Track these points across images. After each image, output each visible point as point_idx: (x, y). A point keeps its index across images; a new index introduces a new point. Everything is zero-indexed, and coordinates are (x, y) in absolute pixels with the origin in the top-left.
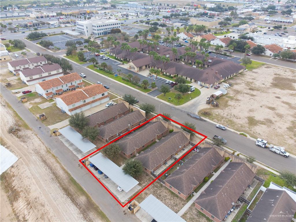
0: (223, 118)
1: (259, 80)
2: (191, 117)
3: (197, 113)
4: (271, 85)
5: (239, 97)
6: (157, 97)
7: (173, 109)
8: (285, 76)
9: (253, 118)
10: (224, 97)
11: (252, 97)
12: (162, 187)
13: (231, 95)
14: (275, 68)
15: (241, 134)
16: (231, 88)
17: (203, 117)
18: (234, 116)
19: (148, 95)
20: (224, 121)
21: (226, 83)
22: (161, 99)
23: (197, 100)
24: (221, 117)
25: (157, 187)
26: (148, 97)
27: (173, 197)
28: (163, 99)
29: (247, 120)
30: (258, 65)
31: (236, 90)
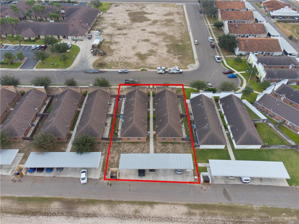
0: (117, 63)
1: (119, 19)
2: (90, 73)
3: (92, 68)
4: (131, 21)
5: (115, 39)
6: (37, 68)
7: (66, 73)
8: (135, 10)
9: (140, 53)
10: (103, 44)
11: (126, 36)
12: (120, 144)
13: (108, 40)
14: (122, 5)
15: (141, 70)
16: (102, 33)
17: (101, 69)
18: (125, 57)
19: (22, 70)
20: (121, 65)
21: (94, 30)
22: (42, 68)
23: (82, 56)
24: (115, 63)
25: (117, 147)
26: (24, 71)
27: (136, 145)
28: (45, 68)
29: (136, 57)
30: (107, 6)
31: (108, 34)
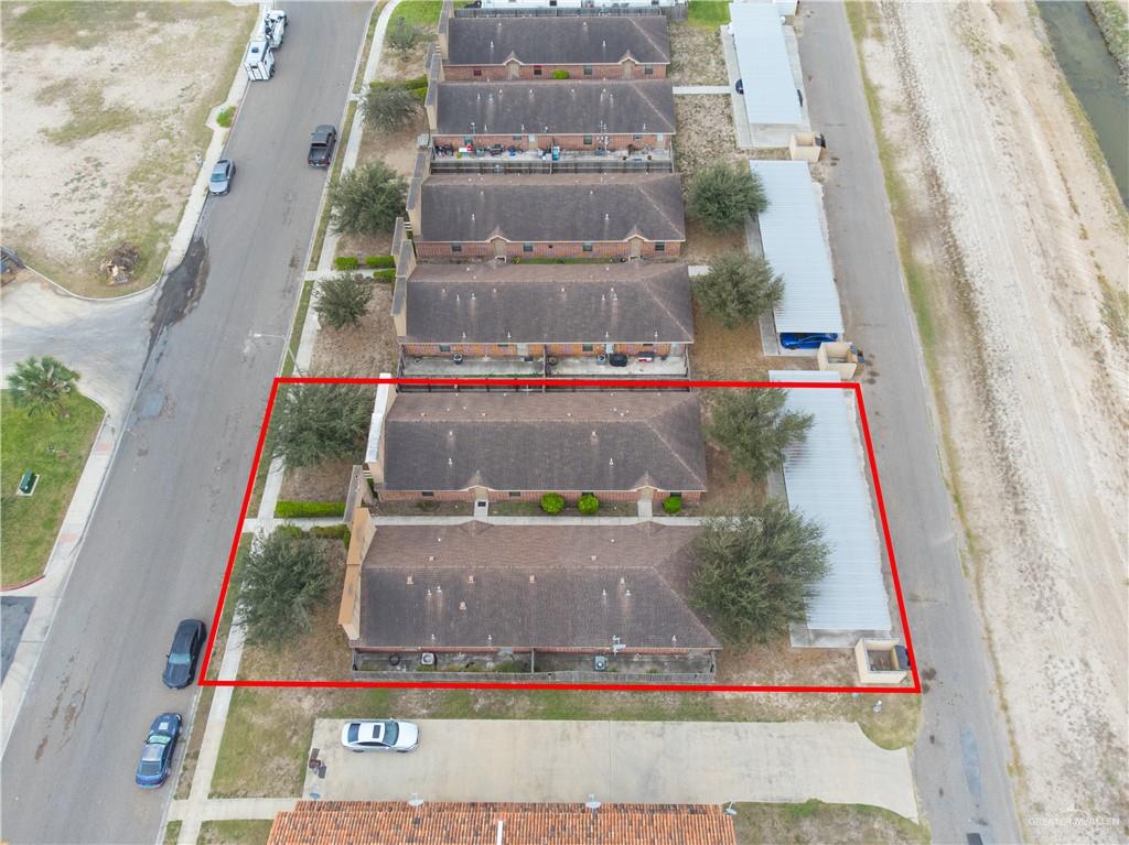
3: (141, 297)
6: (30, 577)
9: (56, 131)
15: (227, 125)
18: (77, 179)
20: (153, 192)
24: (119, 211)
29: (89, 141)
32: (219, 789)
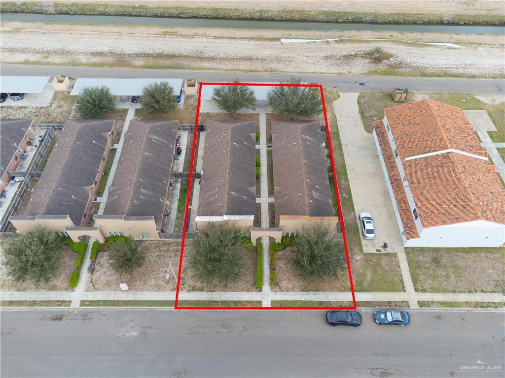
32: (401, 288)
